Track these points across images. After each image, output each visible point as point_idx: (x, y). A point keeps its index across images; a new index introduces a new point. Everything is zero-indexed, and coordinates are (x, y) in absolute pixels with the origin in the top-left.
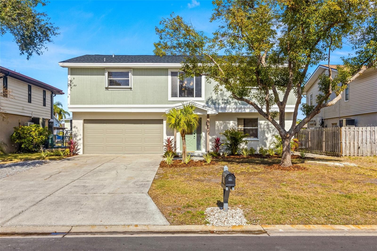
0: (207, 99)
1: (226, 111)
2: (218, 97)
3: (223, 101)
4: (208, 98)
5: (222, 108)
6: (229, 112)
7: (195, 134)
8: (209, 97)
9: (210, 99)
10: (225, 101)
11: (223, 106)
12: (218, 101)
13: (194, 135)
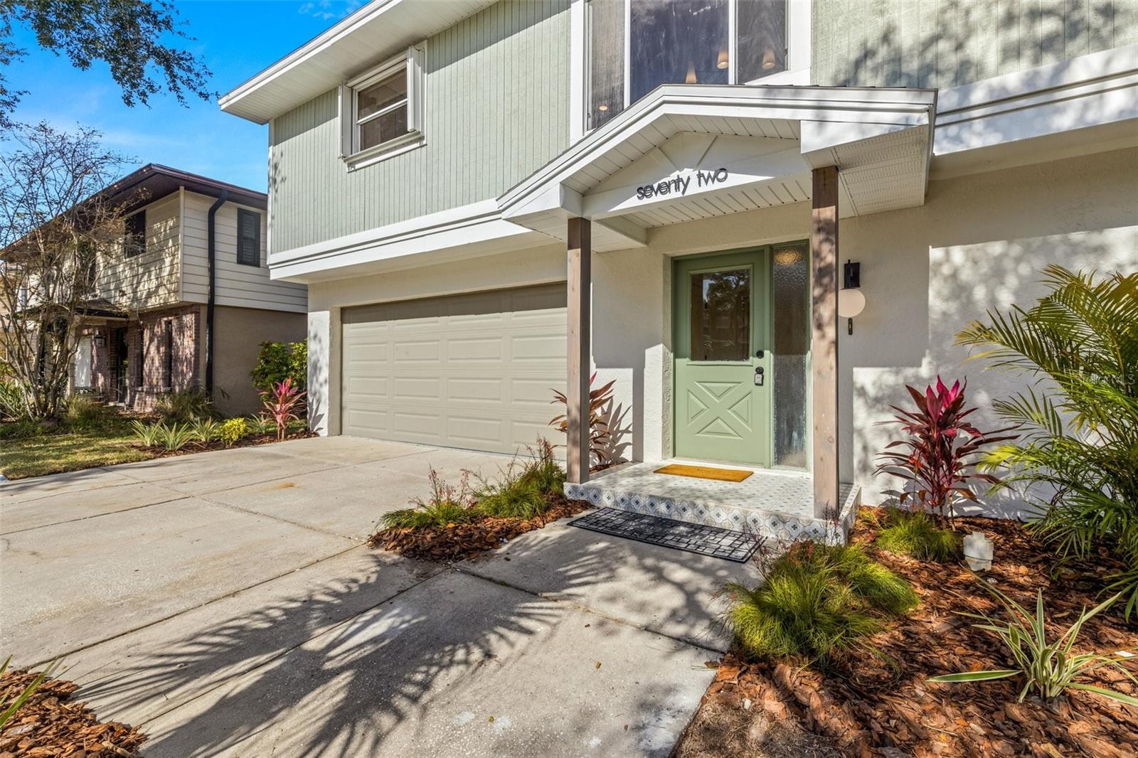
0: (843, 66)
1: (1065, 121)
2: (950, 14)
3: (1016, 33)
4: (854, 55)
5: (1002, 102)
6: (1092, 117)
7: (760, 354)
8: (864, 44)
9: (868, 54)
10: (1047, 26)
11: (1013, 77)
12: (959, 47)
13: (754, 361)
